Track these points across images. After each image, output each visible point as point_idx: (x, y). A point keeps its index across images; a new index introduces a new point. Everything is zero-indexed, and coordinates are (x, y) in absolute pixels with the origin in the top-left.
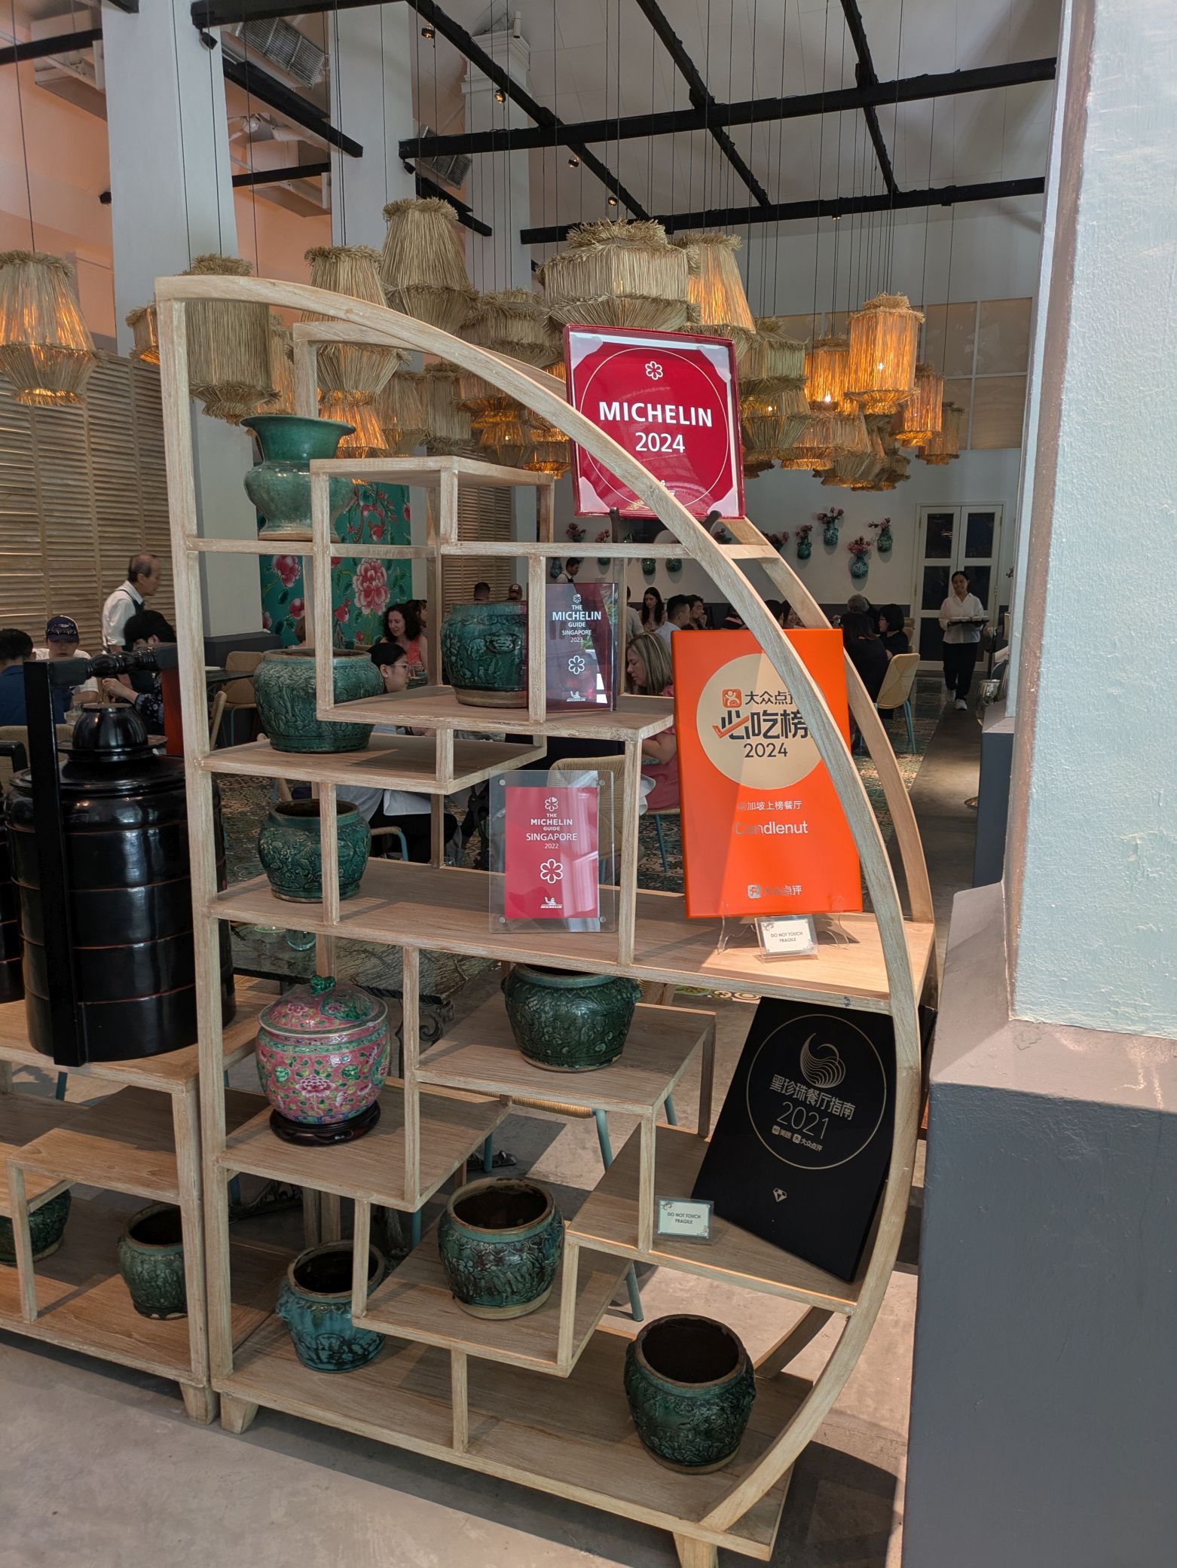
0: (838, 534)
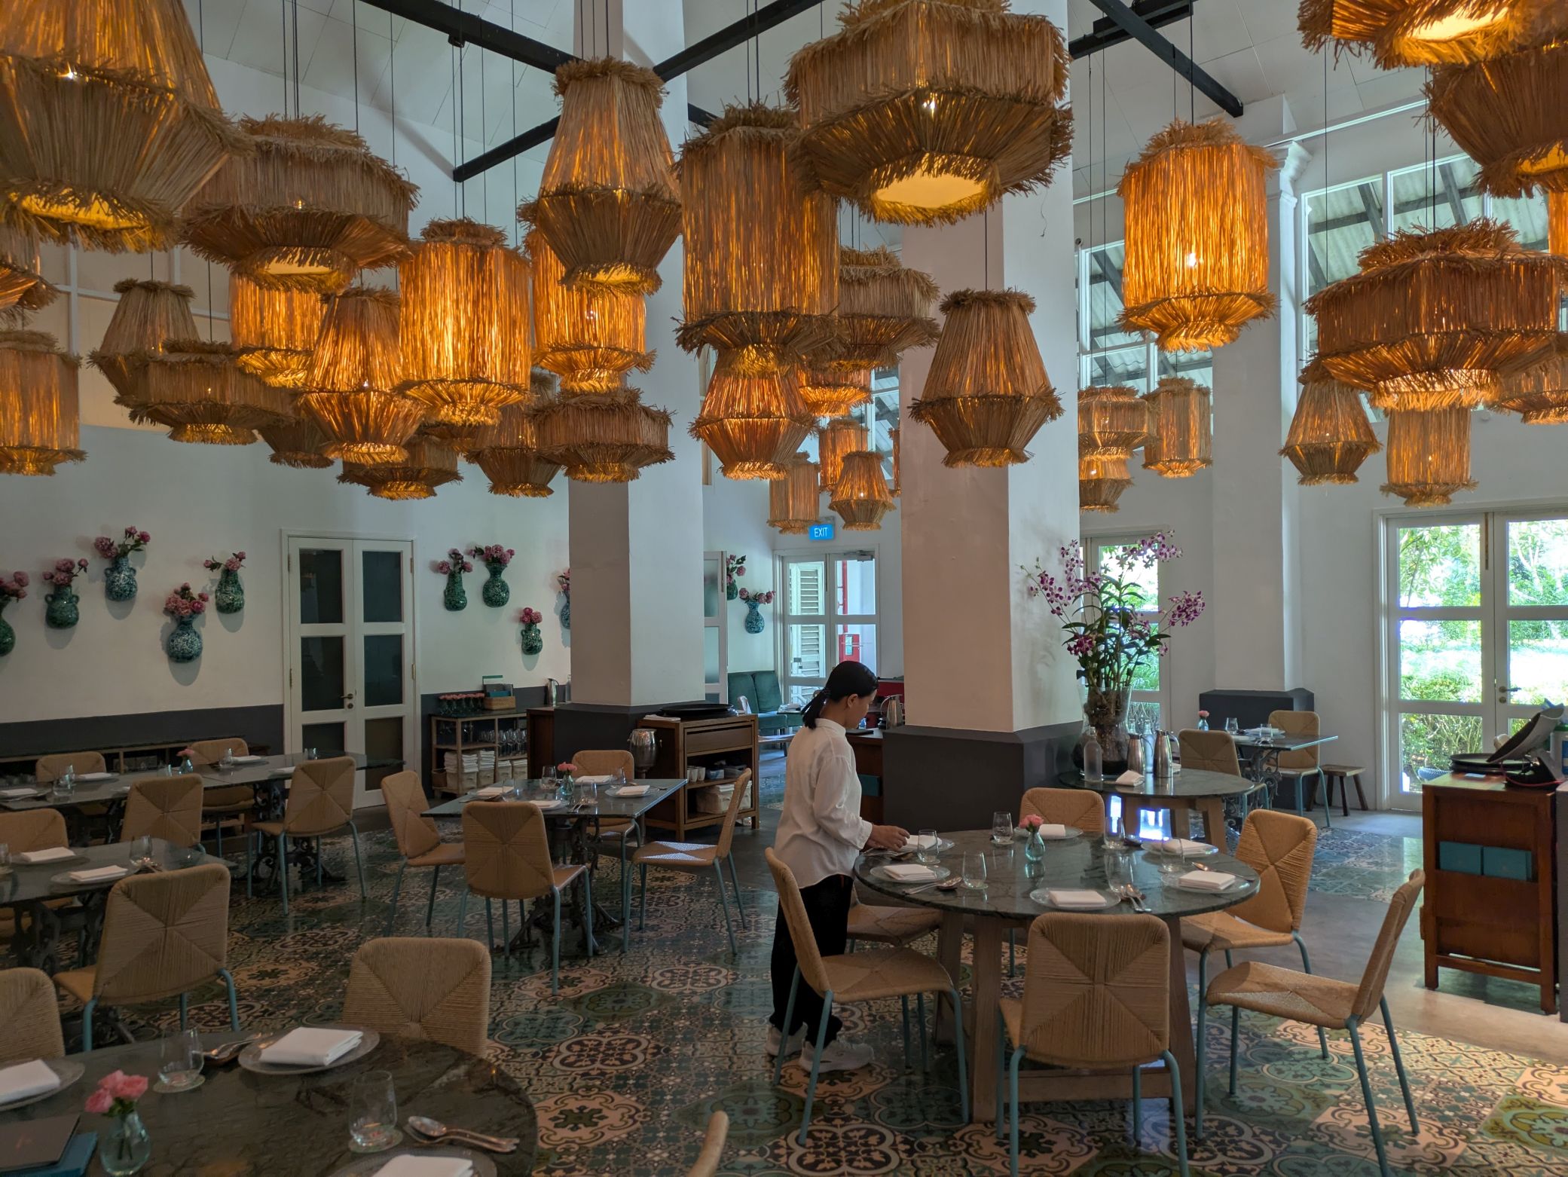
0: (136, 578)
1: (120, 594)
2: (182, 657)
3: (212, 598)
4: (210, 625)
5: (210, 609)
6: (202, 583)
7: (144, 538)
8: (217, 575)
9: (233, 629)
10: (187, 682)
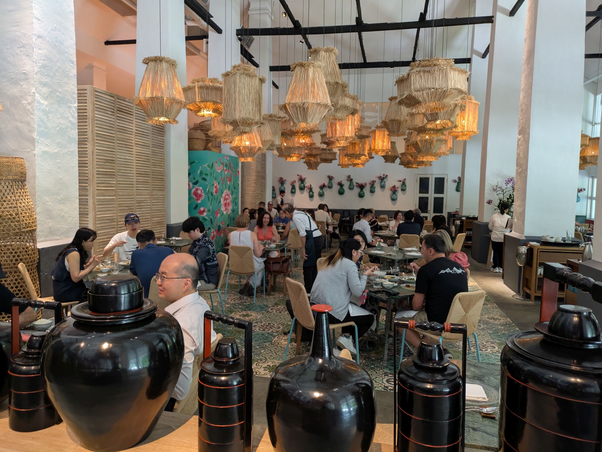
0: (386, 184)
1: (383, 187)
2: (393, 200)
3: (400, 188)
4: (400, 193)
5: (399, 190)
6: (398, 185)
7: (387, 176)
8: (401, 183)
9: (404, 194)
10: (394, 204)
